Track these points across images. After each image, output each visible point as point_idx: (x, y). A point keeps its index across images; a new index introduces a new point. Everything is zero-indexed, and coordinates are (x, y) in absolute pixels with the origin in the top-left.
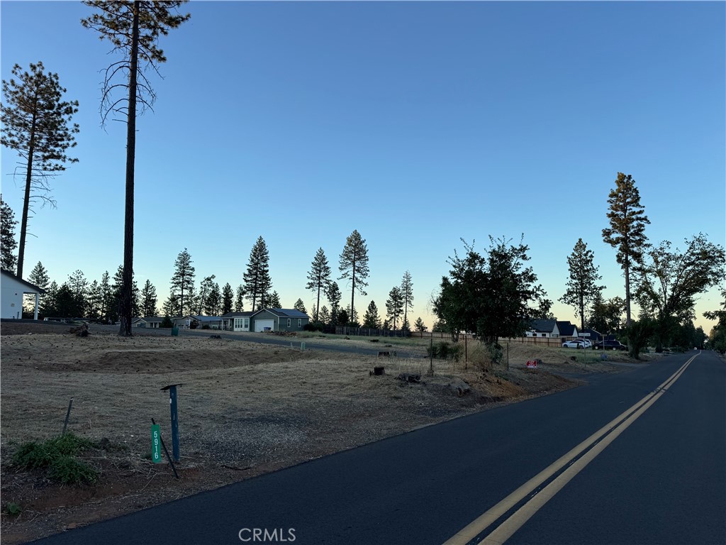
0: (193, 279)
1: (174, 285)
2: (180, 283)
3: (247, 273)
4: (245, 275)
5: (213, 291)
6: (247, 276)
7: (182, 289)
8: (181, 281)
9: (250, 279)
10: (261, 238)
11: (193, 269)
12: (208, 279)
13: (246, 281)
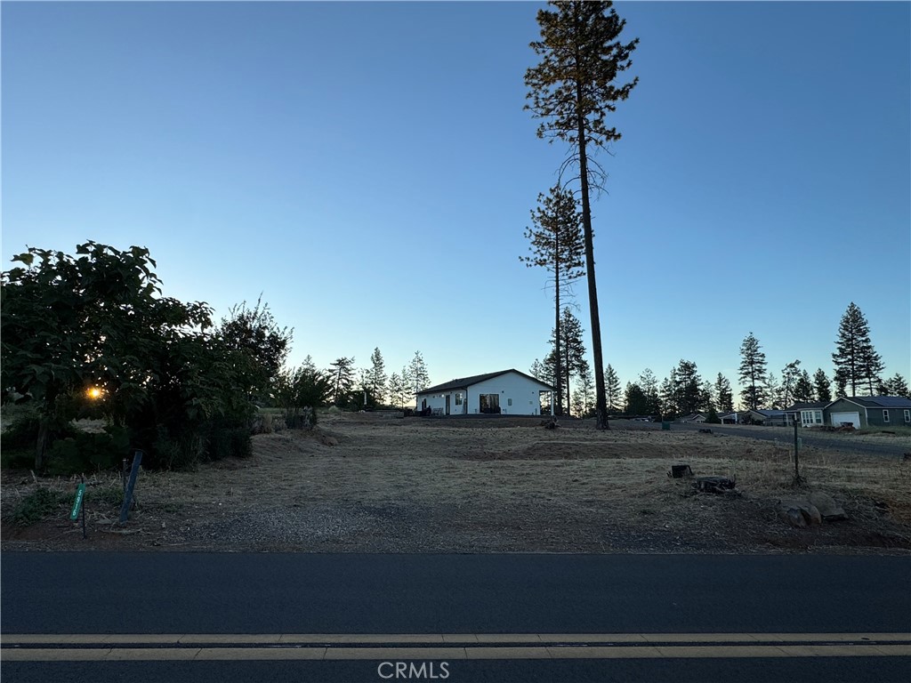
0: (764, 367)
1: (742, 376)
2: (749, 373)
3: (837, 352)
4: (834, 356)
5: (801, 380)
6: (838, 356)
7: (753, 379)
8: (750, 370)
9: (843, 360)
10: (853, 305)
11: (763, 356)
12: (792, 366)
13: (838, 363)
